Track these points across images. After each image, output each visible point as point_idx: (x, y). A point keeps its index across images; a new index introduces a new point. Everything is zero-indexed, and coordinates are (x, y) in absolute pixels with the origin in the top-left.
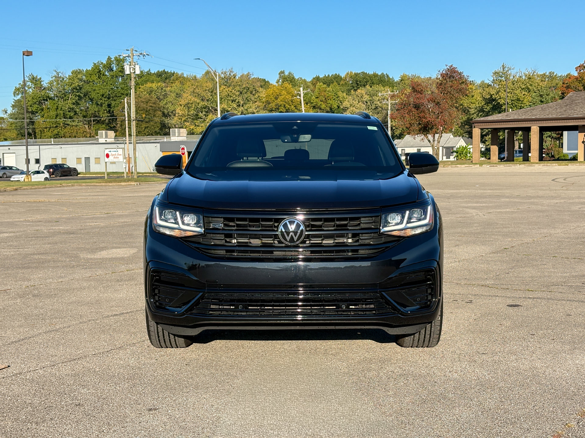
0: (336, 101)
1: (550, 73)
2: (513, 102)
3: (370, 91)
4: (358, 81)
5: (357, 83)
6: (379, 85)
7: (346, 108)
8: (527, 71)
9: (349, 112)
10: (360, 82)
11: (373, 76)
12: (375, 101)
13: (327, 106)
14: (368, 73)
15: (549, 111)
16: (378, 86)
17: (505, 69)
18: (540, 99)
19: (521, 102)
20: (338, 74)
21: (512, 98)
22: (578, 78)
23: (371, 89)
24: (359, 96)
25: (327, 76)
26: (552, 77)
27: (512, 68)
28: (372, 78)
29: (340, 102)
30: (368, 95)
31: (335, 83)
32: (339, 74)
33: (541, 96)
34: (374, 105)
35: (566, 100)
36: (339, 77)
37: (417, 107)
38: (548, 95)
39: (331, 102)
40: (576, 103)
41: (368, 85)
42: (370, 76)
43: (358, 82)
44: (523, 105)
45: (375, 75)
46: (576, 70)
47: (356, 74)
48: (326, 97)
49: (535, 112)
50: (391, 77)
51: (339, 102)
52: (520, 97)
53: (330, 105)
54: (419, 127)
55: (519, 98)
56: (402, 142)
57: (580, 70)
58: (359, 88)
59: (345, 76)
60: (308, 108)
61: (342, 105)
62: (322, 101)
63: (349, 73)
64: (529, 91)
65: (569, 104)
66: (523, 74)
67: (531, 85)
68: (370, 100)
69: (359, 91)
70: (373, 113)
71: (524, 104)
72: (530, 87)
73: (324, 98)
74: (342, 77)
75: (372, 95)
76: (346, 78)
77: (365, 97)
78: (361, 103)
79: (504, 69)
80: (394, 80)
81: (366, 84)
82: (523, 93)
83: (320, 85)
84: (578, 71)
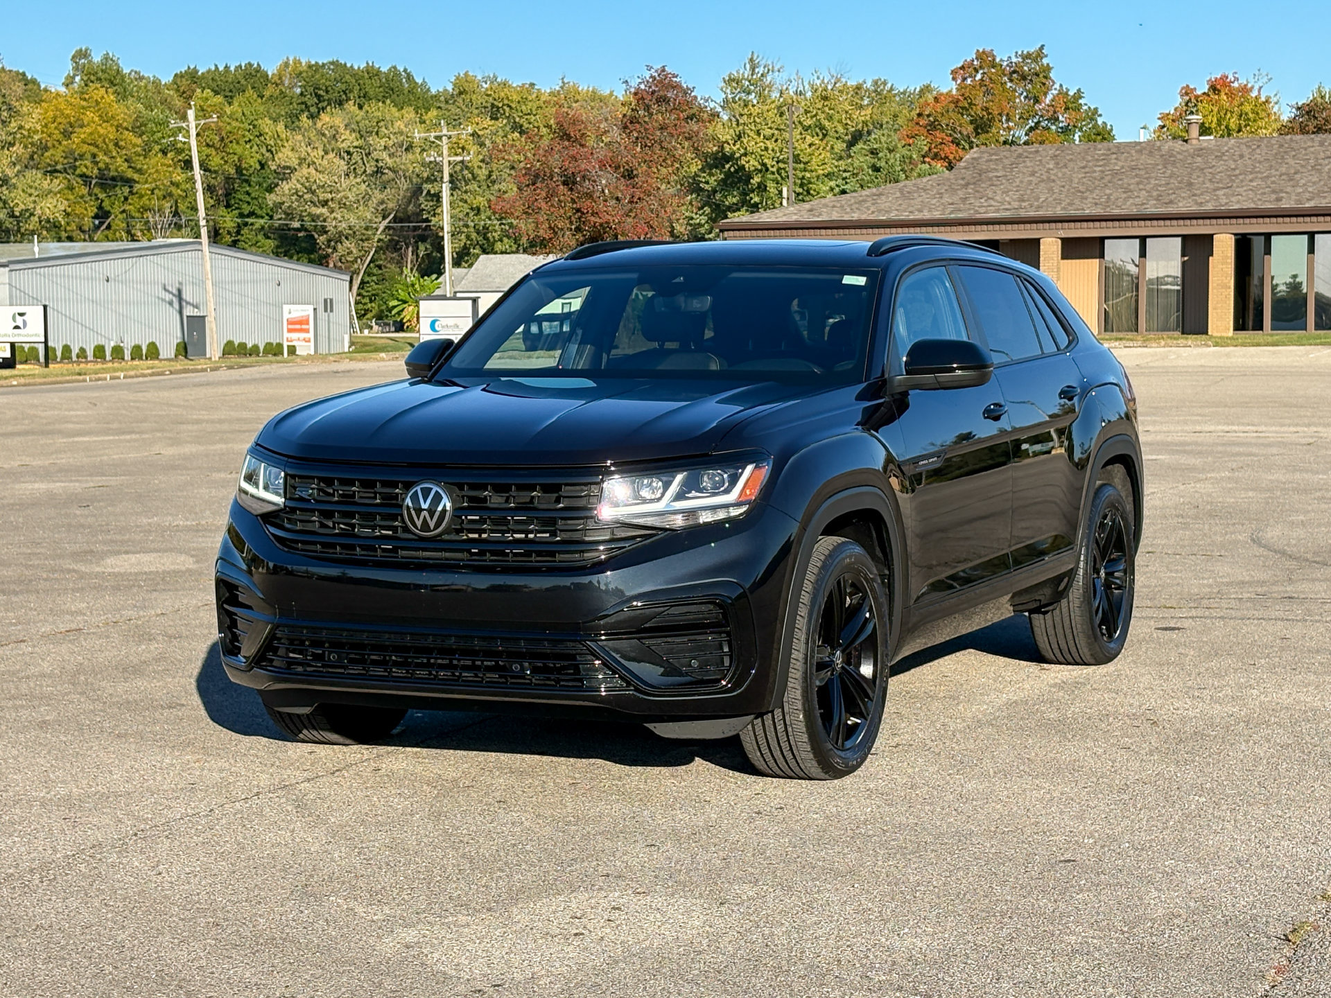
0: (255, 148)
1: (876, 83)
2: (781, 165)
3: (359, 118)
4: (320, 89)
5: (316, 95)
6: (384, 102)
7: (288, 168)
8: (818, 78)
9: (298, 181)
10: (327, 92)
11: (366, 76)
12: (375, 150)
13: (226, 162)
14: (348, 65)
15: (920, 199)
16: (380, 104)
17: (757, 70)
18: (873, 161)
19: (802, 166)
20: (255, 66)
21: (778, 154)
22: (958, 101)
23: (362, 113)
24: (324, 135)
25: (221, 68)
26: (880, 94)
27: (776, 69)
28: (361, 82)
29: (268, 151)
30: (354, 130)
31: (250, 92)
32: (258, 65)
33: (872, 153)
34: (374, 163)
35: (963, 171)
36: (259, 75)
37: (569, 182)
38: (893, 151)
39: (239, 150)
40: (990, 179)
41: (351, 103)
42: (355, 74)
43: (321, 92)
44: (808, 175)
45: (372, 73)
46: (954, 79)
47: (315, 68)
48: (224, 134)
49: (884, 203)
50: (419, 81)
51: (264, 150)
52: (802, 150)
53: (236, 158)
54: (577, 240)
55: (799, 155)
56: (470, 277)
57: (964, 79)
58: (323, 109)
59: (280, 70)
60: (170, 166)
61: (274, 160)
62: (213, 146)
63: (291, 63)
64: (825, 136)
65: (973, 181)
66: (806, 84)
67: (830, 118)
68: (360, 148)
69: (325, 118)
70: (369, 186)
71: (812, 171)
72: (826, 123)
73: (218, 138)
74: (270, 74)
75: (364, 133)
76: (280, 78)
77: (343, 137)
78: (331, 155)
79: (753, 69)
80: (429, 90)
81: (344, 97)
82: (809, 139)
83: (204, 95)
84: (959, 82)
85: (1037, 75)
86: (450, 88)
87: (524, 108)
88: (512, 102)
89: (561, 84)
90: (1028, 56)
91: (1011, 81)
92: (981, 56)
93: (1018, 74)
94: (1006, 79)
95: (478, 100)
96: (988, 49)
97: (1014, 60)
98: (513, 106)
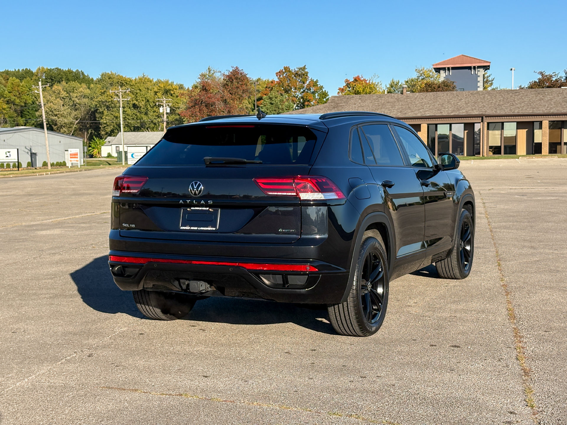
0: (31, 97)
3: (67, 87)
4: (52, 77)
5: (51, 79)
6: (75, 82)
9: (47, 108)
10: (55, 78)
11: (68, 72)
12: (73, 97)
13: (21, 101)
14: (62, 69)
16: (74, 82)
20: (29, 69)
22: (279, 83)
23: (68, 85)
24: (55, 92)
25: (17, 70)
28: (66, 75)
29: (35, 98)
30: (65, 91)
31: (28, 78)
32: (30, 69)
34: (72, 102)
36: (30, 72)
39: (25, 97)
41: (64, 82)
42: (65, 73)
43: (53, 78)
45: (70, 72)
46: (277, 76)
47: (50, 70)
48: (20, 92)
50: (86, 75)
51: (34, 97)
53: (24, 100)
56: (116, 139)
57: (280, 76)
58: (54, 83)
59: (37, 71)
60: (2, 103)
61: (37, 101)
62: (16, 96)
63: (41, 68)
68: (68, 96)
69: (55, 87)
70: (71, 109)
73: (18, 93)
74: (34, 72)
75: (68, 92)
76: (37, 74)
77: (62, 93)
78: (58, 99)
80: (89, 77)
81: (61, 80)
83: (13, 79)
84: (278, 77)
85: (304, 75)
86: (100, 77)
87: (131, 83)
88: (127, 81)
89: (143, 76)
90: (301, 69)
91: (295, 76)
92: (286, 68)
93: (297, 74)
94: (293, 76)
95: (115, 80)
96: (288, 66)
97: (296, 70)
98: (128, 83)
